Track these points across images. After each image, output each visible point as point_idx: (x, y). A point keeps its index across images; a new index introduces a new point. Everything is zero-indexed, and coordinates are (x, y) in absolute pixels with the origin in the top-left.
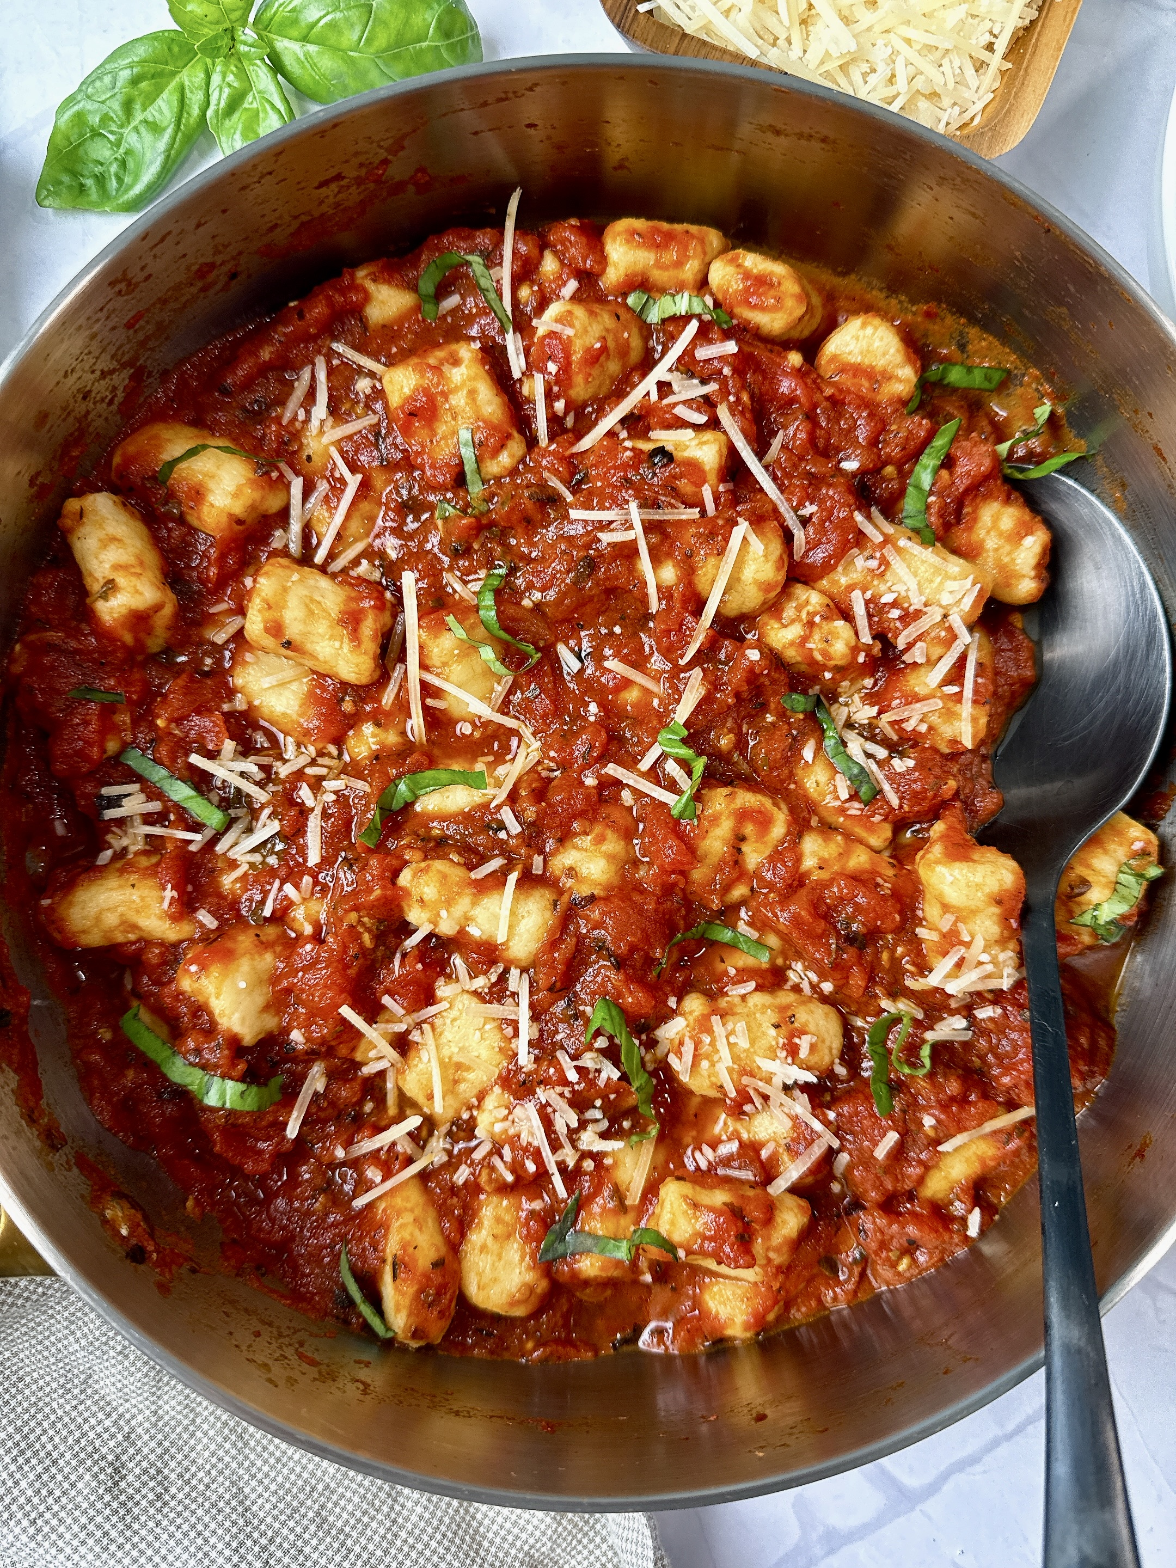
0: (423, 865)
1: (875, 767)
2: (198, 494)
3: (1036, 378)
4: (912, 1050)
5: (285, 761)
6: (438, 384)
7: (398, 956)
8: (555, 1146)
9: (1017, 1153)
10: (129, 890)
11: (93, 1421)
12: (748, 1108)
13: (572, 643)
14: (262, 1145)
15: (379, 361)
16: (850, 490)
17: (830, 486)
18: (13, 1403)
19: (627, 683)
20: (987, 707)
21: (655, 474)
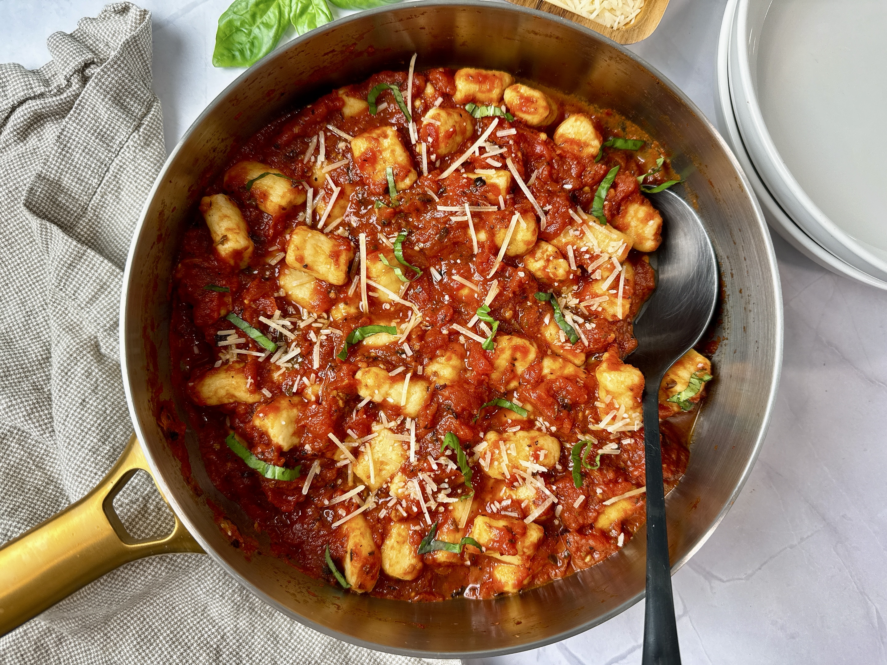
0: (367, 369)
1: (577, 327)
2: (265, 196)
3: (657, 146)
4: (591, 459)
5: (303, 320)
6: (377, 147)
7: (355, 411)
8: (426, 500)
9: (642, 508)
10: (231, 379)
11: (207, 629)
12: (516, 484)
13: (437, 267)
14: (290, 498)
15: (349, 134)
16: (567, 199)
17: (558, 196)
18: (170, 619)
19: (462, 286)
20: (630, 300)
21: (477, 190)
